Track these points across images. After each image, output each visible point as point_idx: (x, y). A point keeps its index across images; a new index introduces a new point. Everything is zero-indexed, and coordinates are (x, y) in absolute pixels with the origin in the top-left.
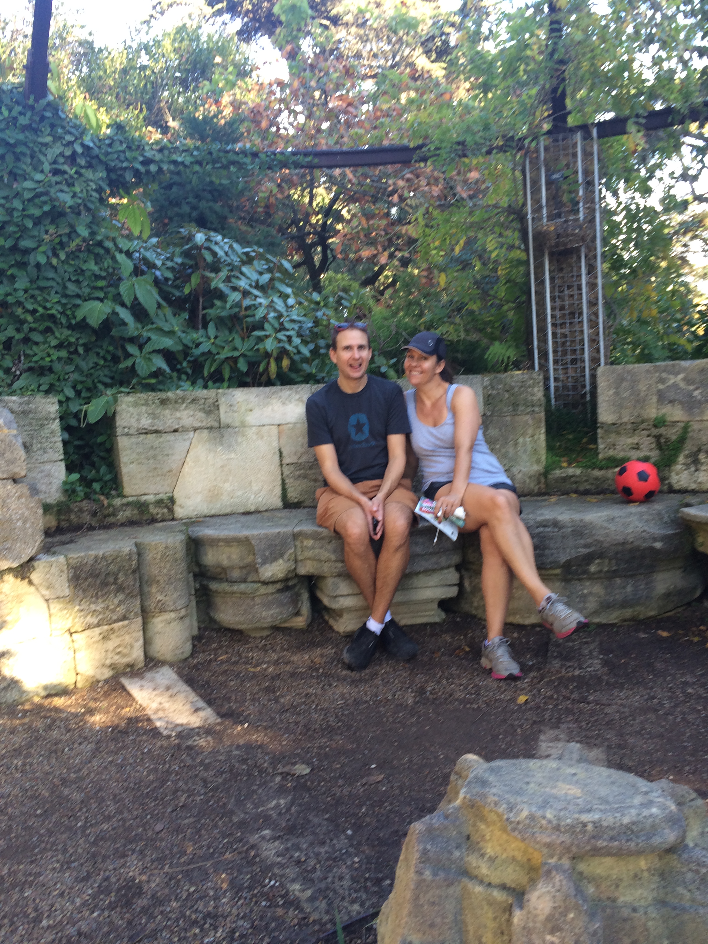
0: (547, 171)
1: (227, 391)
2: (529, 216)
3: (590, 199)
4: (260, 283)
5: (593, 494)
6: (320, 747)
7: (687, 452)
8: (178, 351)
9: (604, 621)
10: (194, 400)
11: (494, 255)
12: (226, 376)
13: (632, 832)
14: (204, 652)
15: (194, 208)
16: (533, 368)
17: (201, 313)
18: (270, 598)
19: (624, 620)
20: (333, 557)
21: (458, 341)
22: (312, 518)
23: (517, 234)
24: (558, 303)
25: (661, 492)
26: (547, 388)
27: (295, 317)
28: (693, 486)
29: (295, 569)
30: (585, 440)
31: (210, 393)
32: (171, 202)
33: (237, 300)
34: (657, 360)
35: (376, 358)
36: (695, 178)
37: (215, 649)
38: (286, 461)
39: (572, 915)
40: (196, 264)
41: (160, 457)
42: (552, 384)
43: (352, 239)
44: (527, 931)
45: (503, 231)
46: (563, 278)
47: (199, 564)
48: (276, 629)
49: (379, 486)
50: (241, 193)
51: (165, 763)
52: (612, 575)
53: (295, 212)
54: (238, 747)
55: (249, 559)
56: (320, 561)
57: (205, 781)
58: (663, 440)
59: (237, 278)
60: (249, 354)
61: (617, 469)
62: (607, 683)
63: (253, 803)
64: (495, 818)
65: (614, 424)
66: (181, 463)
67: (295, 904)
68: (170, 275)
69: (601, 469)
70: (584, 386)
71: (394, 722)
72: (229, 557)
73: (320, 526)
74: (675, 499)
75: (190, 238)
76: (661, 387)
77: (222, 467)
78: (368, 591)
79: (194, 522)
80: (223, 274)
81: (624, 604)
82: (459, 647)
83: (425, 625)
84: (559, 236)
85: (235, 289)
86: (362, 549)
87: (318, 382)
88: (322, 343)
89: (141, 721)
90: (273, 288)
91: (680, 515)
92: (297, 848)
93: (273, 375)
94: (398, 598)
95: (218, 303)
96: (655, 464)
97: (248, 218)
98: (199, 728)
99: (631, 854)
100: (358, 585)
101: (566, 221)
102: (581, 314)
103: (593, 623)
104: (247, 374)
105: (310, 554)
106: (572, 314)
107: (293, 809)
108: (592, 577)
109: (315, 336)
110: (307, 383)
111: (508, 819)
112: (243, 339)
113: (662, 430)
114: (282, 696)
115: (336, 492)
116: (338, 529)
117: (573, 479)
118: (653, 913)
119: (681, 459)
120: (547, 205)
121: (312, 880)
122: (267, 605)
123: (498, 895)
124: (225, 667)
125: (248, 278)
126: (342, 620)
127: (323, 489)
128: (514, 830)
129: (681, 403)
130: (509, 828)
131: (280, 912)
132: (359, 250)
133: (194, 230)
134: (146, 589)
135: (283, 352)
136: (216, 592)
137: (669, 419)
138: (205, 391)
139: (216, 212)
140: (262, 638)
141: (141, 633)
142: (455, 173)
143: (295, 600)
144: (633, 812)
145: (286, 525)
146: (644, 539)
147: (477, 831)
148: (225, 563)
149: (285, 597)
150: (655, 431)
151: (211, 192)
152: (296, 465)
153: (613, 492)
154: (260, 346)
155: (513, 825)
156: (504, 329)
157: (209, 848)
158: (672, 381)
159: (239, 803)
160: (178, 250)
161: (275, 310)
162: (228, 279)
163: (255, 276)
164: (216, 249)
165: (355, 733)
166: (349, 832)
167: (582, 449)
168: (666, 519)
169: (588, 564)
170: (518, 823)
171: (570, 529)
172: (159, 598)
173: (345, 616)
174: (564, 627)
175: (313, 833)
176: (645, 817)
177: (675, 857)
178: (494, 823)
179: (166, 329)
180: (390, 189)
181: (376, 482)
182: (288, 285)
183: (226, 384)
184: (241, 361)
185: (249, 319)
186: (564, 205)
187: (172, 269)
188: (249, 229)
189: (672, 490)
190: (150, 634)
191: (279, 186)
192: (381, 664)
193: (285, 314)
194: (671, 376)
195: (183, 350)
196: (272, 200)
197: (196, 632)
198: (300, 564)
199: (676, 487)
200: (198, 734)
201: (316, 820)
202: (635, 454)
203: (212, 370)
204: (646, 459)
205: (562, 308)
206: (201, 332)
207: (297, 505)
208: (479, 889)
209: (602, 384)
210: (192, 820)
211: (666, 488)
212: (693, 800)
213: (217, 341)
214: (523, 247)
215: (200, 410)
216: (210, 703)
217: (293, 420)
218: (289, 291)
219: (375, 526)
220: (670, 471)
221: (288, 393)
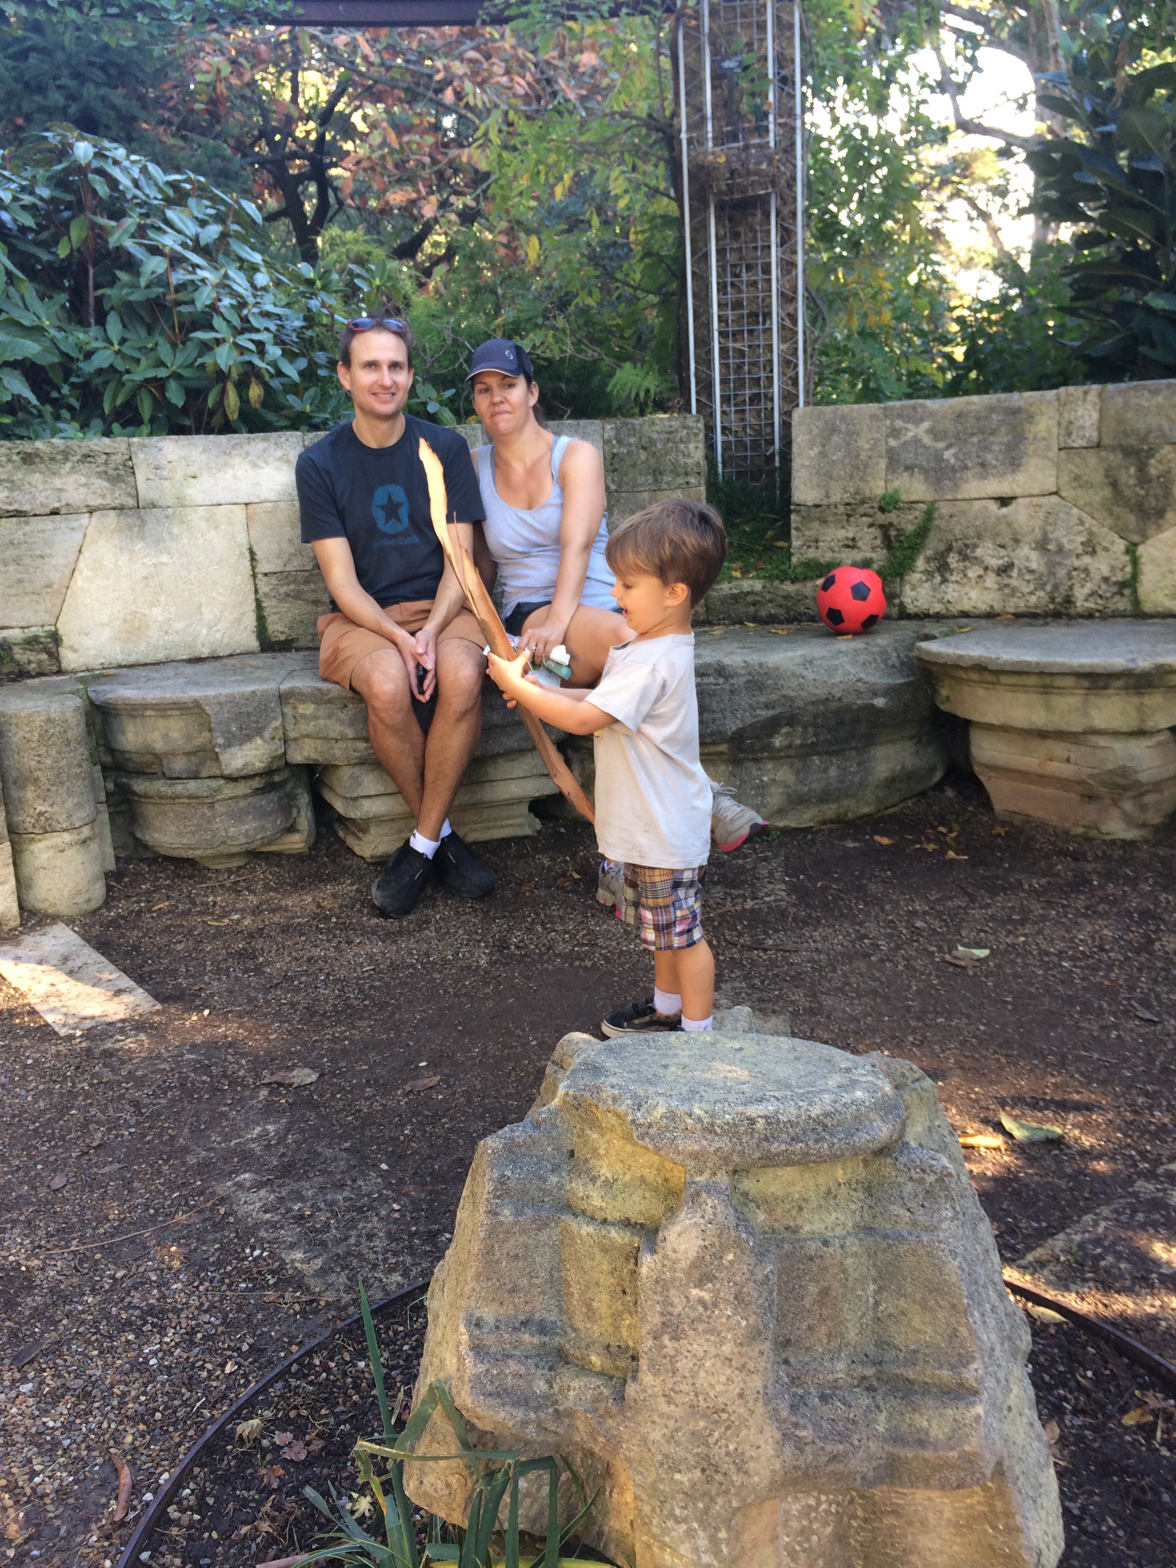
0: (714, 53)
1: (147, 441)
2: (684, 136)
3: (787, 112)
4: (202, 243)
5: (781, 622)
6: (334, 1040)
7: (929, 553)
8: (51, 366)
9: (793, 825)
10: (86, 456)
11: (622, 204)
12: (146, 413)
13: (825, 1126)
14: (127, 897)
15: (72, 98)
16: (690, 411)
17: (92, 294)
18: (242, 803)
19: (824, 822)
20: (350, 733)
21: (562, 360)
22: (312, 666)
23: (662, 170)
24: (731, 295)
25: (888, 617)
26: (710, 446)
27: (270, 308)
28: (938, 608)
29: (285, 754)
30: (770, 533)
31: (118, 444)
32: (27, 85)
33: (160, 271)
34: (889, 398)
35: (419, 388)
36: (960, 88)
37: (148, 892)
38: (263, 567)
39: (731, 1257)
40: (80, 201)
41: (27, 561)
42: (719, 438)
43: (373, 169)
44: (662, 1284)
45: (639, 163)
46: (740, 250)
47: (111, 751)
48: (254, 855)
49: (429, 611)
50: (161, 75)
51: (65, 1078)
52: (806, 752)
53: (265, 113)
54: (194, 1047)
55: (203, 738)
56: (326, 739)
57: (137, 1105)
58: (893, 533)
59: (159, 229)
60: (186, 373)
61: (820, 582)
62: (795, 920)
63: (220, 1134)
64: (613, 1120)
65: (817, 506)
66: (68, 572)
67: (298, 1282)
68: (28, 221)
69: (793, 582)
70: (772, 442)
71: (456, 995)
72: (166, 736)
73: (326, 680)
74: (909, 628)
75: (65, 151)
76: (893, 443)
77: (145, 578)
78: (411, 789)
79: (97, 677)
80: (131, 222)
81: (825, 797)
82: (564, 875)
83: (507, 841)
84: (732, 173)
85: (155, 250)
86: (399, 717)
87: (315, 428)
88: (321, 357)
89: (18, 1015)
90: (227, 253)
91: (915, 653)
92: (299, 1196)
93: (234, 416)
94: (464, 798)
95: (123, 276)
96: (879, 573)
97: (176, 120)
98: (123, 1021)
99: (821, 1160)
100: (394, 779)
101: (747, 147)
102: (768, 315)
103: (777, 828)
104: (185, 411)
105: (309, 727)
106: (754, 315)
107: (290, 1139)
108: (776, 756)
109: (307, 345)
110: (297, 429)
111: (633, 1121)
112: (174, 346)
113: (893, 517)
114: (269, 964)
115: (352, 621)
116: (356, 685)
117: (750, 599)
118: (854, 1246)
119: (921, 563)
120: (714, 117)
121: (323, 1244)
122: (237, 816)
123: (616, 1235)
124: (165, 921)
125: (179, 232)
126: (368, 838)
127: (332, 615)
128: (642, 1137)
129: (924, 470)
130: (635, 1134)
131: (271, 1295)
132: (385, 191)
133: (72, 135)
134: (15, 793)
135: (249, 373)
136: (146, 796)
137: (904, 497)
138: (106, 440)
139: (114, 108)
140: (230, 871)
141: (11, 869)
142: (555, 54)
143: (287, 807)
144: (827, 1097)
145: (266, 680)
146: (859, 693)
147: (585, 1143)
148: (159, 746)
149: (268, 802)
150: (881, 518)
151: (103, 68)
152: (282, 576)
153: (813, 619)
154: (207, 360)
155: (641, 1130)
156: (640, 343)
157: (147, 1207)
158: (910, 434)
159: (197, 1133)
160: (41, 172)
161: (234, 294)
162: (141, 232)
163: (191, 229)
164: (116, 172)
165: (393, 1014)
166: (384, 1166)
167: (766, 549)
168: (894, 660)
169: (771, 735)
170: (650, 1126)
171: (745, 679)
172: (40, 808)
173: (373, 830)
174: (729, 834)
175: (324, 1172)
176: (845, 1105)
177: (889, 1161)
178: (612, 1130)
179: (26, 322)
180: (438, 77)
181: (422, 604)
182: (253, 248)
183: (145, 429)
184: (173, 385)
185: (184, 309)
186: (742, 117)
187: (30, 208)
188: (181, 143)
189: (904, 615)
190: (26, 871)
191: (233, 62)
192: (434, 906)
193: (251, 300)
194: (910, 426)
195: (61, 364)
196: (221, 88)
197: (111, 865)
198: (292, 746)
199: (911, 609)
200: (122, 1031)
201: (328, 1152)
202: (848, 556)
203: (119, 402)
204: (866, 564)
205: (737, 305)
206: (95, 330)
207: (285, 646)
208: (587, 1229)
209: (799, 437)
210: (116, 1166)
211: (895, 611)
212: (917, 1080)
213: (126, 349)
214: (672, 193)
215: (99, 475)
216: (141, 980)
217: (272, 496)
218: (257, 258)
219: (421, 679)
220: (902, 585)
221: (261, 445)
